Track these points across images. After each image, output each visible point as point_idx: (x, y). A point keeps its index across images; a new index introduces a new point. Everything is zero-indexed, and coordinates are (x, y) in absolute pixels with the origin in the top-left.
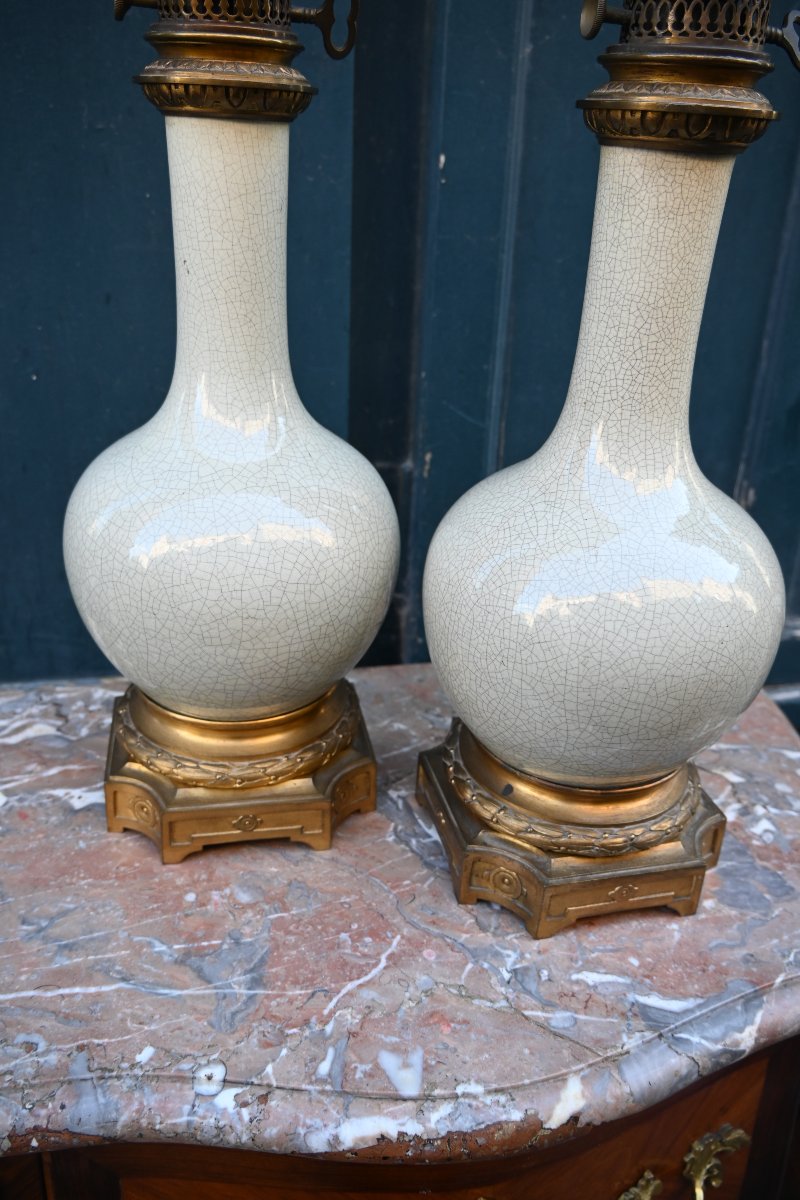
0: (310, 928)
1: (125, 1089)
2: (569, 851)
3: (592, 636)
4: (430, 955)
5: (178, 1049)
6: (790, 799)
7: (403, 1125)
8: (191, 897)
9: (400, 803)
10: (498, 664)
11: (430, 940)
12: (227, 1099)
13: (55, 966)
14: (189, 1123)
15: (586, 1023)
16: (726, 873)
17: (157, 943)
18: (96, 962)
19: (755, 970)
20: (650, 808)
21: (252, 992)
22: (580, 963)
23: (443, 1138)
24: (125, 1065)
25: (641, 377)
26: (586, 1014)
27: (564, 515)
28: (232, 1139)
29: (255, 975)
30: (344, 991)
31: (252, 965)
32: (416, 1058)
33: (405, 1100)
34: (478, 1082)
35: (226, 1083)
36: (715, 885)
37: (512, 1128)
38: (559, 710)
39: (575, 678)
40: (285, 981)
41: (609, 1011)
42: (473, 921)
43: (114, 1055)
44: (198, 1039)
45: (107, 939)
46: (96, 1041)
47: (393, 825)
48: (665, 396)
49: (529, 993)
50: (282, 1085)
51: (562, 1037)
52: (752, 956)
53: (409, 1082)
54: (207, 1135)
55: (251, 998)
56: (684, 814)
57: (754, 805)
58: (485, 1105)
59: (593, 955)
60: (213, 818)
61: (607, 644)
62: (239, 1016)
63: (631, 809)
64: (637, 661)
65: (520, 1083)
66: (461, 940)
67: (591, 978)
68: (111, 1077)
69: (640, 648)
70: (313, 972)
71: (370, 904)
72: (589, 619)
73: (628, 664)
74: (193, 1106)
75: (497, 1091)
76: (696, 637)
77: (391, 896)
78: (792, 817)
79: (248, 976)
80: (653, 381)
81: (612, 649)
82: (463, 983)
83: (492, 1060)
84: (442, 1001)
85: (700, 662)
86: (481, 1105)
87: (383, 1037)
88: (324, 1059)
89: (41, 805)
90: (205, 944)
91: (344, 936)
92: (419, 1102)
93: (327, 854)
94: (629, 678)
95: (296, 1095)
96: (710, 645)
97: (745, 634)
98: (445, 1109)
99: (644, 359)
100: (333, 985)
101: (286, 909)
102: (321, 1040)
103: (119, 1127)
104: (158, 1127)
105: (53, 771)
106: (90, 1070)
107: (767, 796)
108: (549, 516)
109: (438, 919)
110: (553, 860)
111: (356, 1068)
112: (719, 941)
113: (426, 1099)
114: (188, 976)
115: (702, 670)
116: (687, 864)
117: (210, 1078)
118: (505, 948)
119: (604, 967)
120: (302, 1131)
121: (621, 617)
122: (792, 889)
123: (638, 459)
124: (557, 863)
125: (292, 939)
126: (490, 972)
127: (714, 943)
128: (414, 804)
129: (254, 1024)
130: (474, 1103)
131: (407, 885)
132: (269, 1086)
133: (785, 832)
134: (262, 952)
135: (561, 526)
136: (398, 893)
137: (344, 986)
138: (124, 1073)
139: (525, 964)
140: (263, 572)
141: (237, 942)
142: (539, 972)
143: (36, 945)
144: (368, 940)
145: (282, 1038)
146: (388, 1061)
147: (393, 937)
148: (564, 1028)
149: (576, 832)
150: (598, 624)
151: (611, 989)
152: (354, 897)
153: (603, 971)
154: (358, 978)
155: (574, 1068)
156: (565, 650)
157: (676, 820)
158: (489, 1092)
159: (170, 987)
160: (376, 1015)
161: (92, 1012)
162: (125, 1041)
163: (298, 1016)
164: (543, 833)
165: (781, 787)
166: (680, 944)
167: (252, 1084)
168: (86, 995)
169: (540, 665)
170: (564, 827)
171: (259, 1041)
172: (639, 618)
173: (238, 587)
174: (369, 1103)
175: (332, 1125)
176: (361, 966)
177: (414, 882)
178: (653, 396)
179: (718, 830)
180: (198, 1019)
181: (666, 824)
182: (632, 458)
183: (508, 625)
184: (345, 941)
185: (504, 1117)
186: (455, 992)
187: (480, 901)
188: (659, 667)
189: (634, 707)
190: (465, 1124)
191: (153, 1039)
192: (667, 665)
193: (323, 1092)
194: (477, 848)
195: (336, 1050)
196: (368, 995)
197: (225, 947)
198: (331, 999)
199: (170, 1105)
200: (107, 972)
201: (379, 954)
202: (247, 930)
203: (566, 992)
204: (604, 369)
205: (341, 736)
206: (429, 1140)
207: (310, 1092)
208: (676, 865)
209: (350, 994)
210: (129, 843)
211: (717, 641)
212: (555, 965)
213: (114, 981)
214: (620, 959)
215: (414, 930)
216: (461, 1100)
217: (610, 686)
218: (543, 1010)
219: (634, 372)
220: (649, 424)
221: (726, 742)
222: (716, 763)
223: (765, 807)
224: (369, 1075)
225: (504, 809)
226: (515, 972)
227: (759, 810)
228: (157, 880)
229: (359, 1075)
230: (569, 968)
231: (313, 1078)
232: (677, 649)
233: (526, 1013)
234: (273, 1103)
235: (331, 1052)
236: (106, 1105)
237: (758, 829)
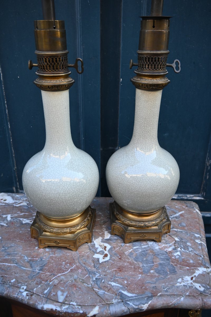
0: (57, 260)
1: (7, 287)
4: (80, 271)
5: (20, 281)
6: (189, 247)
7: (57, 308)
8: (37, 248)
11: (81, 267)
12: (25, 294)
13: (5, 258)
14: (17, 297)
15: (107, 294)
17: (26, 257)
18: (13, 259)
19: (154, 290)
21: (39, 272)
22: (113, 280)
23: (64, 313)
24: (9, 282)
26: (108, 292)
28: (24, 302)
29: (41, 268)
30: (58, 275)
31: (42, 266)
32: (65, 294)
33: (59, 302)
34: (76, 302)
35: (26, 290)
36: (156, 267)
37: (79, 314)
40: (47, 271)
41: (113, 292)
42: (93, 265)
43: (7, 279)
44: (24, 279)
45: (16, 254)
46: (5, 276)
49: (97, 284)
50: (36, 293)
51: (99, 296)
52: (156, 287)
53: (61, 299)
54: (20, 300)
55: (39, 273)
57: (178, 247)
58: (75, 308)
59: (117, 279)
62: (34, 276)
65: (85, 305)
66: (88, 269)
67: (113, 284)
68: (5, 284)
70: (53, 270)
71: (73, 256)
74: (18, 293)
75: (79, 305)
78: (187, 252)
79: (40, 268)
82: (84, 279)
83: (81, 298)
84: (77, 282)
86: (74, 307)
87: (61, 287)
88: (46, 290)
89: (17, 221)
90: (35, 259)
91: (64, 263)
92: (62, 304)
95: (38, 296)
98: (67, 306)
100: (56, 274)
101: (54, 254)
102: (48, 285)
103: (4, 294)
104: (11, 296)
105: (22, 214)
106: (2, 282)
107: (183, 245)
109: (86, 263)
111: (52, 293)
112: (150, 281)
113: (63, 303)
114: (28, 265)
117: (23, 288)
118: (97, 273)
119: (118, 282)
120: (37, 304)
122: (176, 272)
125: (53, 261)
126: (91, 278)
127: (148, 282)
129: (37, 279)
130: (73, 307)
131: (83, 253)
132: (34, 293)
133: (183, 256)
134: (45, 263)
136: (80, 255)
137: (58, 274)
138: (8, 284)
139: (100, 277)
141: (41, 260)
142: (102, 280)
143: (3, 253)
144: (68, 265)
145: (41, 283)
146: (59, 293)
147: (74, 265)
148: (101, 294)
151: (116, 287)
152: (70, 254)
153: (117, 283)
154: (62, 273)
155: (98, 304)
158: (77, 305)
159: (24, 267)
160: (62, 282)
161: (7, 269)
162: (11, 277)
163: (46, 279)
165: (188, 244)
166: (139, 280)
167: (31, 292)
168: (8, 265)
171: (36, 283)
174: (51, 301)
175: (43, 304)
176: (64, 270)
177: (85, 253)
180: (26, 275)
184: (63, 264)
185: (78, 311)
186: (81, 280)
190: (70, 311)
191: (16, 278)
193: (43, 297)
195: (50, 288)
196: (63, 277)
197: (39, 260)
198: (54, 277)
199: (14, 292)
200: (14, 261)
201: (69, 268)
202: (45, 257)
203: (106, 286)
206: (61, 312)
207: (41, 296)
209: (59, 276)
212: (107, 279)
213: (14, 263)
214: (123, 281)
215: (79, 265)
216: (71, 305)
218: (98, 289)
221: (180, 229)
222: (174, 235)
223: (181, 249)
224: (54, 295)
226: (96, 279)
227: (179, 249)
228: (32, 243)
229: (52, 295)
230: (109, 280)
231: (43, 293)
233: (94, 289)
234: (33, 297)
235: (49, 288)
236: (3, 289)
237: (175, 254)
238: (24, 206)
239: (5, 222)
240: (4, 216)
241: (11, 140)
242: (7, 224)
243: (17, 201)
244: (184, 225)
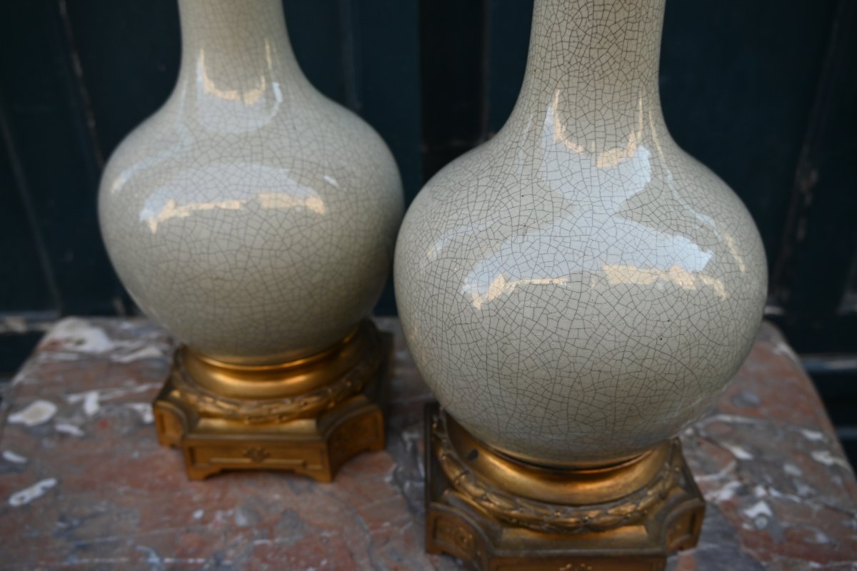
0: (284, 559)
2: (519, 523)
3: (510, 322)
6: (796, 482)
8: (198, 514)
9: (409, 446)
10: (430, 341)
13: (66, 564)
16: (704, 556)
17: (153, 554)
20: (611, 490)
25: (588, 38)
27: (504, 190)
38: (485, 394)
39: (495, 364)
45: (115, 545)
47: (394, 466)
48: (618, 59)
56: (649, 500)
57: (754, 485)
60: (228, 447)
61: (526, 331)
63: (591, 490)
64: (558, 352)
69: (561, 339)
71: (345, 542)
72: (508, 304)
73: (548, 355)
76: (628, 331)
77: (367, 537)
78: (794, 503)
80: (602, 43)
81: (531, 337)
85: (633, 358)
89: (121, 416)
90: (191, 561)
93: (328, 487)
94: (550, 370)
96: (645, 341)
97: (692, 330)
99: (591, 18)
101: (271, 537)
105: (143, 388)
107: (772, 476)
108: (489, 191)
110: (505, 531)
115: (635, 367)
116: (647, 551)
121: (543, 304)
123: (586, 131)
124: (509, 535)
125: (265, 567)
128: (421, 448)
131: (386, 528)
133: (781, 519)
135: (497, 202)
136: (375, 534)
140: (227, 237)
141: (218, 564)
143: (60, 542)
149: (528, 506)
150: (517, 310)
152: (334, 533)
156: (484, 334)
157: (638, 505)
164: (496, 503)
165: (790, 469)
169: (463, 346)
170: (518, 501)
172: (561, 306)
173: (204, 250)
177: (393, 525)
178: (603, 59)
179: (696, 515)
181: (628, 508)
182: (579, 130)
183: (435, 303)
187: (444, 553)
188: (584, 361)
189: (560, 399)
192: (592, 358)
194: (439, 506)
197: (207, 566)
202: (231, 553)
204: (550, 31)
205: (349, 384)
208: (634, 551)
210: (172, 457)
211: (654, 336)
217: (530, 375)
219: (580, 33)
220: (599, 93)
222: (726, 437)
223: (766, 489)
225: (466, 473)
227: (760, 491)
228: (178, 495)
232: (603, 342)
237: (752, 512)
238: (149, 359)
239: (77, 419)
240: (73, 399)
241: (92, 124)
242: (82, 427)
243: (126, 344)
244: (753, 398)
